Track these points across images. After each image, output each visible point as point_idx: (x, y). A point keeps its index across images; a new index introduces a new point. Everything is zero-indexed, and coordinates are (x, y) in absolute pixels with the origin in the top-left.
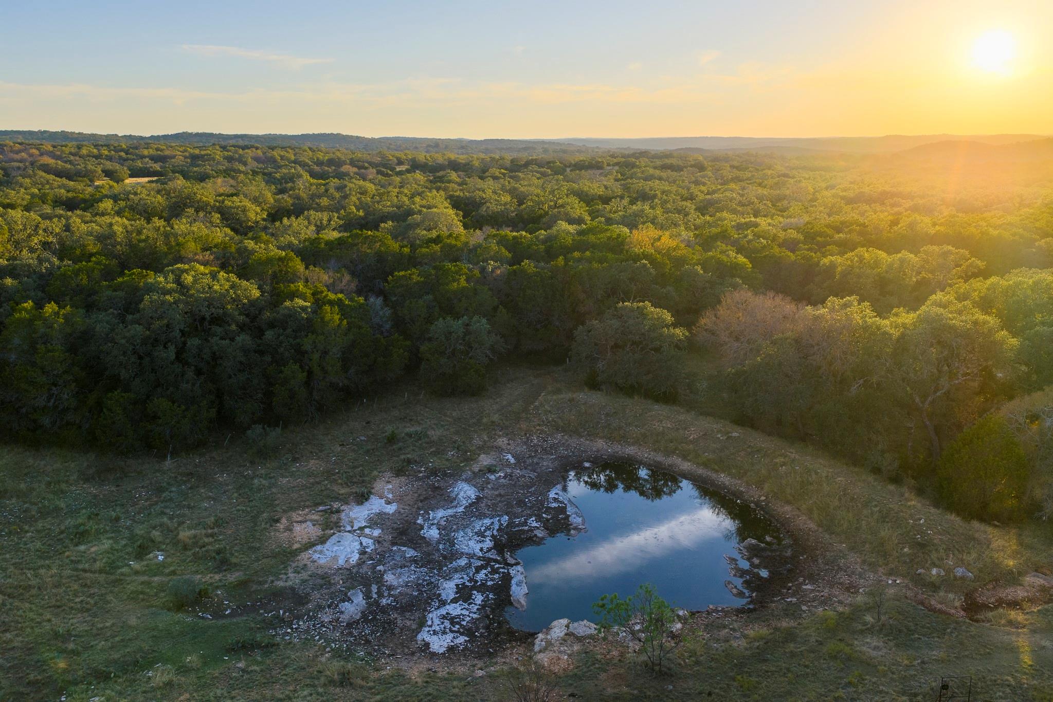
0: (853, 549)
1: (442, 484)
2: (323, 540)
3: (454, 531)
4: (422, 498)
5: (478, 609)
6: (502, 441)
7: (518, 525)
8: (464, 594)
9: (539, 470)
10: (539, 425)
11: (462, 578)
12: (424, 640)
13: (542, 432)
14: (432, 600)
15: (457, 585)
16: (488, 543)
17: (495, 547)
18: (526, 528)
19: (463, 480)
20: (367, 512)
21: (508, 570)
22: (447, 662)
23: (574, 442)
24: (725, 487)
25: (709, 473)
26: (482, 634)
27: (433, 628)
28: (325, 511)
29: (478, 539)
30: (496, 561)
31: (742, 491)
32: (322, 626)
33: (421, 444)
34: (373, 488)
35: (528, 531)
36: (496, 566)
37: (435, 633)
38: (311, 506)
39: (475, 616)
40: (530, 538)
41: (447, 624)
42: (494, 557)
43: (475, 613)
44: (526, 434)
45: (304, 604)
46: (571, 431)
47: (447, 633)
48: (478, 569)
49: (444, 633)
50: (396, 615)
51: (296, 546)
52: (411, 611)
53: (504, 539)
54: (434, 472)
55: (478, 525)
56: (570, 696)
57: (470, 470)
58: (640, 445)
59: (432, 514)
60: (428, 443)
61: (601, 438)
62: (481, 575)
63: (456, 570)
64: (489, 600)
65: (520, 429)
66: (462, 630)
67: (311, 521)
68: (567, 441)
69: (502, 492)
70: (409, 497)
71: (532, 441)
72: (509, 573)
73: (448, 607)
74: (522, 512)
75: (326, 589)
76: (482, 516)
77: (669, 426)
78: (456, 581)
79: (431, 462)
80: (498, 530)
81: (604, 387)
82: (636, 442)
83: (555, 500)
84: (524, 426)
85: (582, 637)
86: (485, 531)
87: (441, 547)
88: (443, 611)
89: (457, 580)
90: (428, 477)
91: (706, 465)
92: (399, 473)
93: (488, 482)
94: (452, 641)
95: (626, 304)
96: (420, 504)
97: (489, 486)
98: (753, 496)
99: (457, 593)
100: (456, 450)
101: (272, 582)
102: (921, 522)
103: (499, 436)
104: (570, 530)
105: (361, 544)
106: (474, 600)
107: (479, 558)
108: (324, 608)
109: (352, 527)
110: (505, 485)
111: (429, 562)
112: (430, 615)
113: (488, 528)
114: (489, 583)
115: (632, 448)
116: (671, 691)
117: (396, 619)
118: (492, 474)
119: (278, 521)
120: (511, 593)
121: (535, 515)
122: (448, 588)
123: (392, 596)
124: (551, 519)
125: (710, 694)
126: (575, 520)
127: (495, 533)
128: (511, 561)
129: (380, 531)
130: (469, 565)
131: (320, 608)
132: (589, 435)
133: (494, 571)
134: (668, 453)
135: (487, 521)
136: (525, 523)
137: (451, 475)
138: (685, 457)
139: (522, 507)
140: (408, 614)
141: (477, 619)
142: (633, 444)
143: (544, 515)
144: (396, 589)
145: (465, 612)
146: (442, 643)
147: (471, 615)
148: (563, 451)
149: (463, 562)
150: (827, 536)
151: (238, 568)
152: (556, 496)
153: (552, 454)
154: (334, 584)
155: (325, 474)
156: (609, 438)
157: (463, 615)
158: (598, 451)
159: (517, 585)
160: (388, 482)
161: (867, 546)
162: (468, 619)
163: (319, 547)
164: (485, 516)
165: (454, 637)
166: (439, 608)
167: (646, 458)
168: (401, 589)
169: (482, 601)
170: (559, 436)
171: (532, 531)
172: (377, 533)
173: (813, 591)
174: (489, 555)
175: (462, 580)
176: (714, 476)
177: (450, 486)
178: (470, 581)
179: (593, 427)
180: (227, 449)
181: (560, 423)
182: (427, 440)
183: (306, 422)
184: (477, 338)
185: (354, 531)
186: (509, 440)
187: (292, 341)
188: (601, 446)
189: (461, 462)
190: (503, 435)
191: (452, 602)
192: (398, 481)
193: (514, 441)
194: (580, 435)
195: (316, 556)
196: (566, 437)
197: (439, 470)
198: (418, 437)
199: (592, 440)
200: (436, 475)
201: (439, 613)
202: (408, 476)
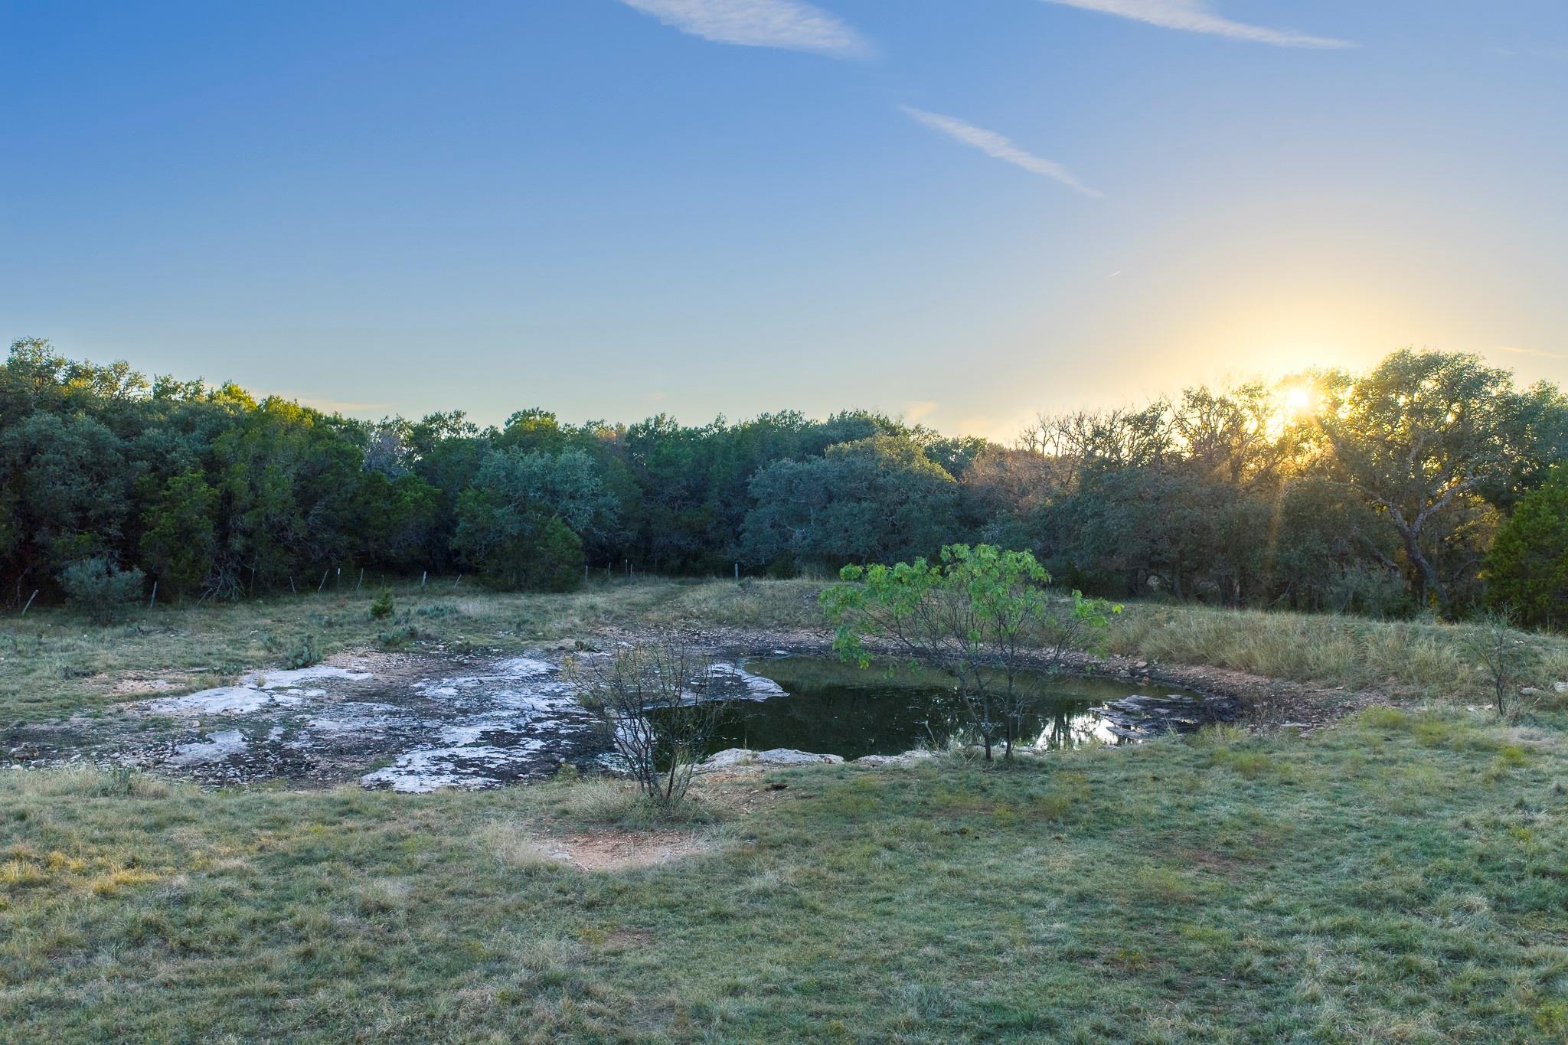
1: (478, 661)
2: (179, 694)
6: (609, 630)
10: (684, 618)
13: (688, 625)
17: (582, 704)
19: (524, 656)
21: (610, 722)
23: (752, 634)
28: (206, 672)
31: (1095, 663)
33: (444, 620)
34: (327, 659)
38: (174, 667)
44: (657, 626)
46: (747, 621)
51: (111, 695)
54: (465, 650)
57: (541, 647)
65: (648, 620)
67: (166, 679)
68: (738, 633)
79: (460, 639)
80: (590, 692)
84: (654, 617)
90: (451, 655)
93: (577, 658)
95: (841, 445)
98: (1120, 666)
100: (514, 628)
103: (605, 625)
118: (585, 652)
119: (89, 675)
124: (709, 685)
127: (585, 693)
132: (781, 626)
137: (498, 654)
143: (693, 683)
148: (728, 642)
150: (1296, 685)
153: (710, 644)
155: (227, 642)
158: (801, 642)
160: (362, 655)
161: (1391, 678)
170: (724, 629)
179: (788, 615)
180: (26, 617)
181: (726, 613)
182: (456, 616)
183: (210, 594)
184: (568, 477)
185: (263, 690)
186: (624, 630)
187: (198, 446)
188: (804, 637)
189: (524, 640)
190: (612, 624)
191: (465, 745)
192: (384, 656)
193: (634, 632)
194: (762, 627)
195: (154, 706)
196: (737, 631)
197: (476, 648)
198: (439, 612)
199: (787, 631)
200: (467, 653)
201: (429, 754)
202: (408, 652)
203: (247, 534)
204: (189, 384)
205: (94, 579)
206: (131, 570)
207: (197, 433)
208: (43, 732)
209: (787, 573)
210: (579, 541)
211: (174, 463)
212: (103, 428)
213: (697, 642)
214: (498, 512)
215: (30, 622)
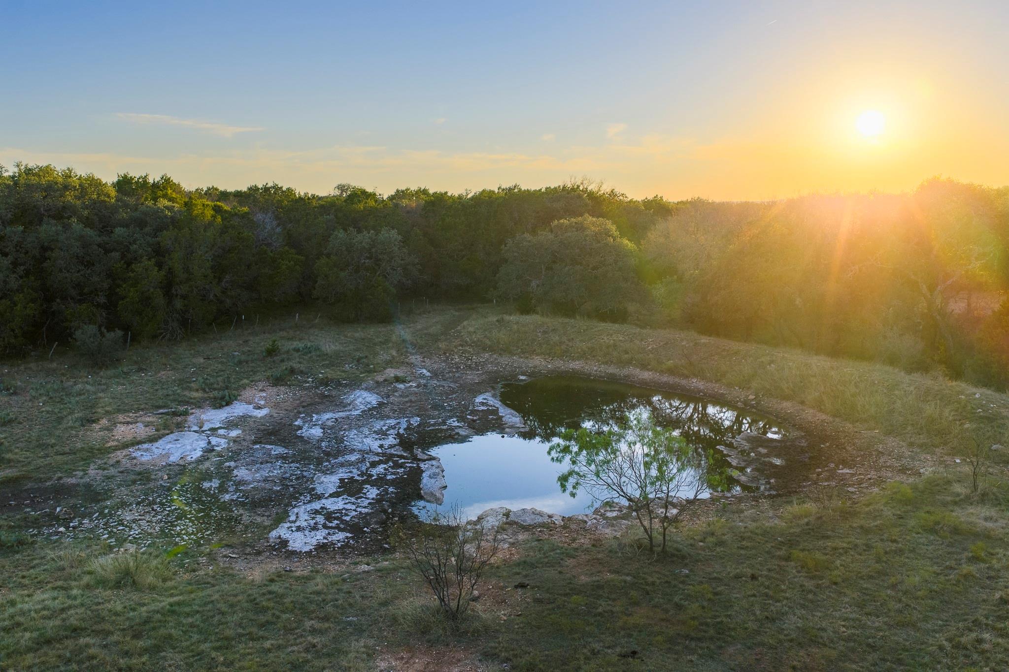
0: (890, 433)
1: (334, 393)
2: (152, 440)
3: (344, 430)
4: (305, 404)
5: (369, 504)
6: (415, 359)
7: (433, 425)
8: (349, 488)
9: (462, 382)
10: (462, 346)
11: (351, 472)
12: (280, 537)
13: (464, 352)
14: (301, 494)
15: (342, 480)
16: (391, 440)
17: (400, 444)
18: (445, 427)
19: (363, 389)
20: (226, 415)
21: (418, 464)
22: (312, 561)
23: (505, 360)
24: (700, 391)
25: (677, 380)
26: (373, 531)
27: (298, 524)
28: (166, 414)
29: (377, 437)
30: (402, 457)
31: (722, 393)
32: (119, 524)
33: (311, 357)
34: (240, 395)
35: (447, 430)
36: (400, 461)
37: (299, 529)
38: (147, 409)
39: (364, 510)
40: (450, 436)
41: (320, 519)
42: (399, 453)
43: (365, 507)
44: (445, 353)
45: (98, 501)
46: (501, 349)
47: (318, 529)
48: (374, 465)
49: (314, 528)
50: (241, 511)
51: (111, 444)
52: (267, 506)
53: (414, 437)
54: (325, 382)
55: (378, 425)
56: (516, 587)
57: (372, 380)
58: (587, 359)
59: (315, 417)
60: (319, 356)
61: (537, 355)
62: (380, 469)
63: (342, 465)
64: (387, 494)
65: (439, 348)
66: (342, 526)
67: (143, 422)
68: (496, 359)
69: (413, 398)
70: (288, 404)
71: (452, 360)
72: (419, 468)
73: (324, 501)
74: (439, 414)
75: (140, 484)
76: (383, 417)
77: (621, 338)
78: (341, 475)
79: (322, 373)
80: (405, 429)
81: (539, 309)
82: (583, 356)
83: (483, 404)
84: (442, 345)
85: (530, 525)
86: (387, 430)
87: (323, 444)
88: (317, 505)
89: (343, 474)
90: (317, 388)
91: (671, 372)
92: (277, 381)
93: (395, 390)
94: (325, 538)
95: (562, 221)
96: (301, 409)
97: (396, 394)
98: (738, 397)
99: (340, 487)
100: (355, 362)
101: (60, 478)
102: (977, 396)
103: (412, 354)
104: (504, 429)
105: (209, 443)
106: (365, 494)
107: (378, 454)
108: (131, 504)
109: (201, 427)
110: (417, 393)
111: (304, 459)
112: (296, 510)
113: (393, 427)
114: (389, 477)
115: (577, 362)
116: (687, 576)
117: (241, 515)
118: (401, 383)
119: (96, 421)
120: (421, 486)
121: (457, 416)
122: (329, 482)
123: (240, 491)
124: (478, 419)
125: (753, 577)
126: (510, 420)
127: (401, 431)
128: (420, 456)
129: (240, 432)
130: (363, 460)
131: (123, 505)
132: (523, 353)
133: (397, 465)
134: (622, 363)
135: (392, 422)
136: (444, 423)
137: (346, 386)
138: (644, 366)
139: (439, 410)
140: (260, 511)
141: (367, 514)
142: (578, 359)
143: (468, 417)
144: (249, 484)
145: (349, 506)
146: (308, 540)
147: (359, 509)
148: (490, 367)
149: (353, 458)
150: (849, 425)
151: (12, 464)
152: (484, 401)
153: (478, 370)
154: (155, 480)
155: (178, 382)
156: (549, 354)
157: (347, 510)
158: (535, 367)
159: (430, 477)
160: (262, 391)
161: (909, 428)
162: (354, 513)
163: (145, 446)
164: (389, 417)
165: (329, 534)
166: (310, 502)
167: (596, 371)
168: (256, 484)
169: (377, 495)
170: (487, 355)
171: (453, 430)
172: (234, 433)
173: (853, 475)
174: (393, 451)
175: (349, 474)
176: (684, 382)
177: (345, 394)
178: (362, 475)
179: (528, 345)
180: (52, 361)
181: (488, 342)
182: (318, 353)
183: (164, 337)
184: (386, 249)
185: (203, 432)
186: (423, 358)
187: (149, 239)
188: (538, 362)
189: (362, 373)
190: (416, 354)
191: (331, 496)
192: (275, 390)
193: (430, 359)
194: (512, 354)
195: (137, 454)
196: (495, 356)
197: (332, 380)
198: (308, 351)
199: (527, 358)
200: (327, 385)
201: (309, 507)
202: (289, 386)
203: (184, 297)
204: (140, 178)
205: (92, 339)
206: (114, 331)
207: (147, 229)
208: (73, 485)
209: (526, 309)
210: (394, 290)
211: (135, 252)
212: (89, 231)
213: (470, 367)
214: (342, 274)
215: (54, 365)
